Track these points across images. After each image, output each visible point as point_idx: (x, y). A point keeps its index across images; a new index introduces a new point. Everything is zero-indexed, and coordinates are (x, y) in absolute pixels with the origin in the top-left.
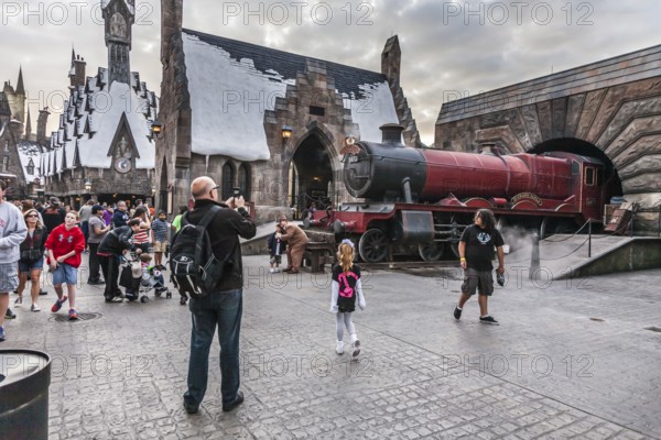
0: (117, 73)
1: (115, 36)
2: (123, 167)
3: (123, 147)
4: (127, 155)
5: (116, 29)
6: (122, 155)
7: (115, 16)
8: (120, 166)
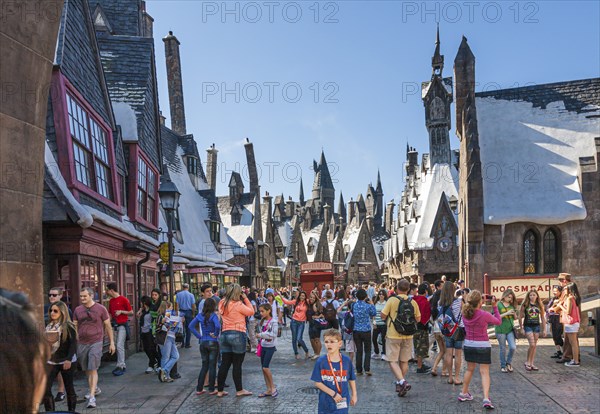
0: (438, 154)
1: (435, 120)
2: (445, 246)
3: (444, 226)
4: (448, 234)
5: (436, 113)
6: (443, 235)
7: (434, 101)
8: (442, 245)
